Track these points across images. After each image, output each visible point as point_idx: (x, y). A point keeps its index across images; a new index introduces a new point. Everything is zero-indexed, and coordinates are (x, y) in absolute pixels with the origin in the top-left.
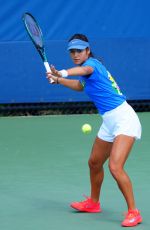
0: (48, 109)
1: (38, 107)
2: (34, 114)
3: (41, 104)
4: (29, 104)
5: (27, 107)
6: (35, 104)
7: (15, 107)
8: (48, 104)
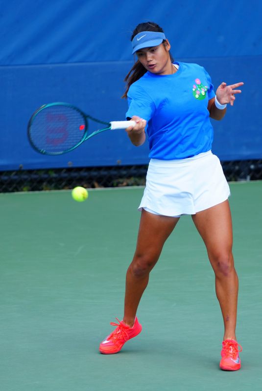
0: (129, 176)
1: (113, 172)
2: (106, 186)
3: (119, 168)
4: (99, 168)
5: (94, 173)
6: (109, 168)
7: (74, 174)
8: (128, 167)
